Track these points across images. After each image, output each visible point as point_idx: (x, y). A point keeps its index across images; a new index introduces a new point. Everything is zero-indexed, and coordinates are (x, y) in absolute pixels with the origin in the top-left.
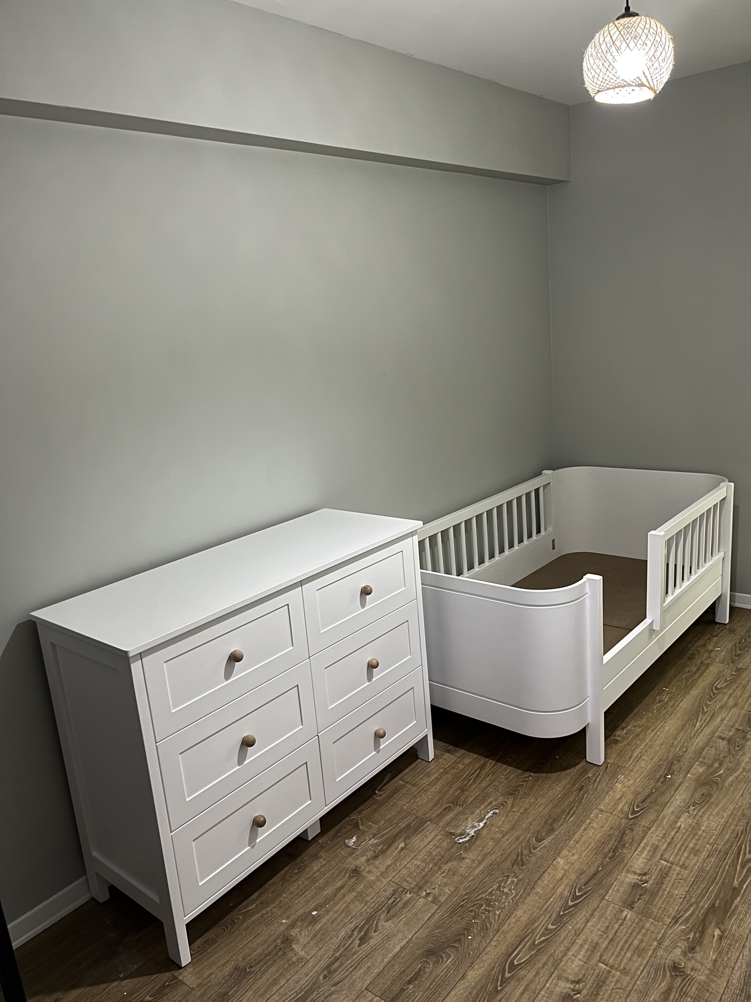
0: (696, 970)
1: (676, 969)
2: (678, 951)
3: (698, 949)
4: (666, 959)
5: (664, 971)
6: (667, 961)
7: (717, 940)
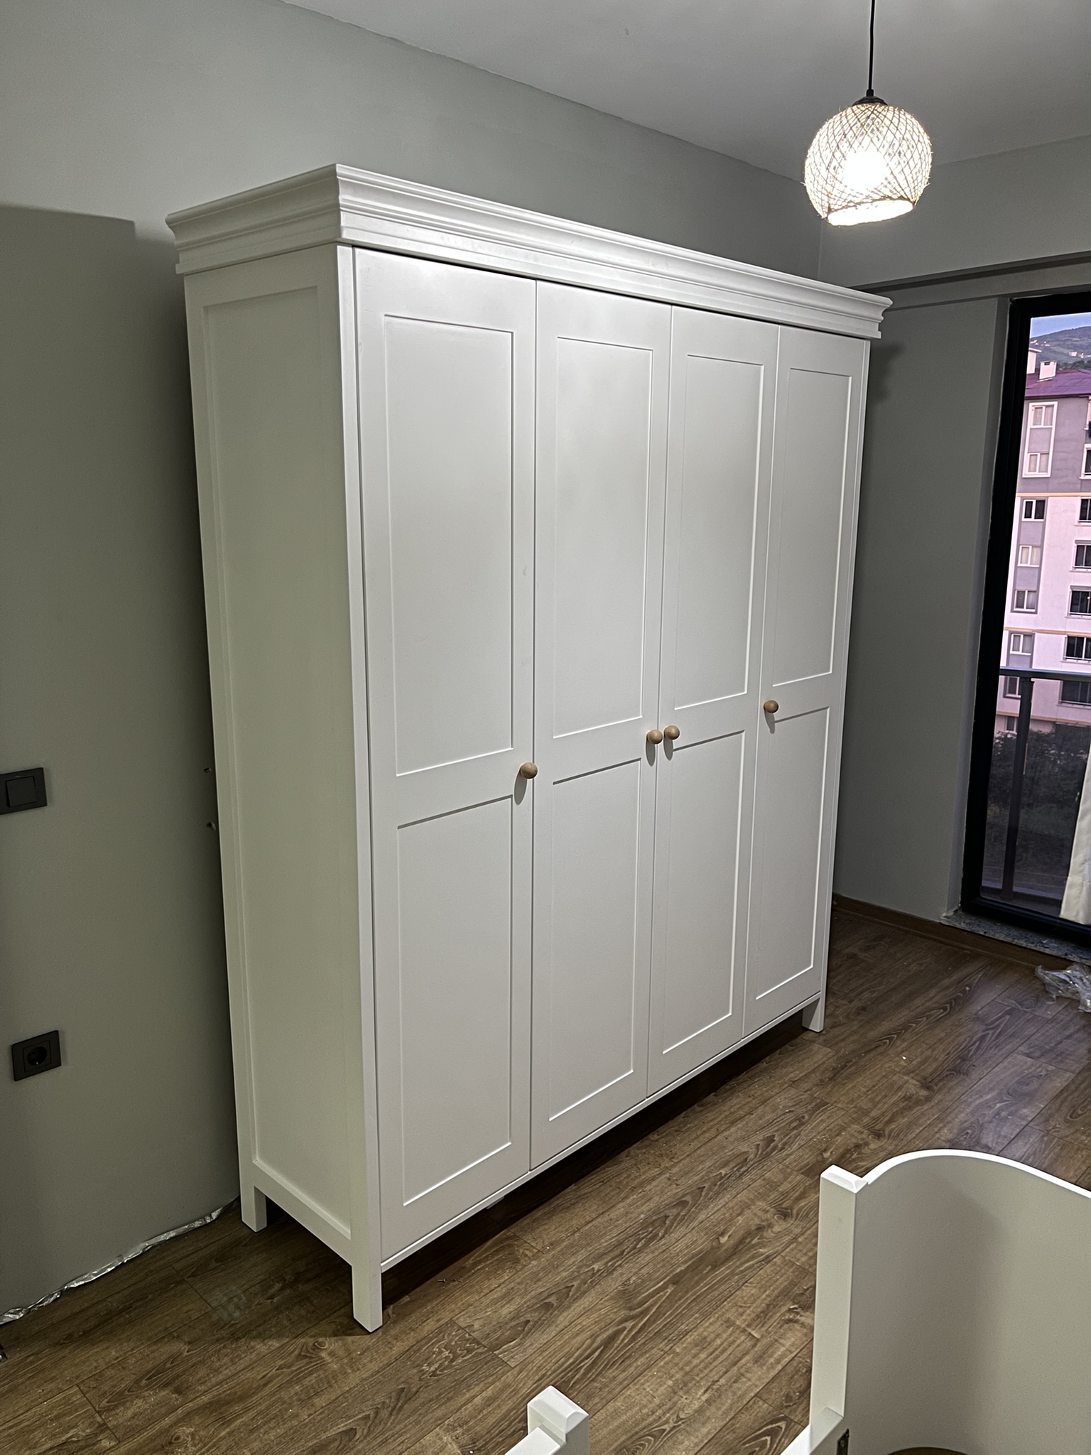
0: (763, 1211)
1: (785, 1214)
2: (777, 1229)
3: (753, 1228)
4: (792, 1224)
5: (798, 1215)
6: (792, 1222)
7: (728, 1232)
